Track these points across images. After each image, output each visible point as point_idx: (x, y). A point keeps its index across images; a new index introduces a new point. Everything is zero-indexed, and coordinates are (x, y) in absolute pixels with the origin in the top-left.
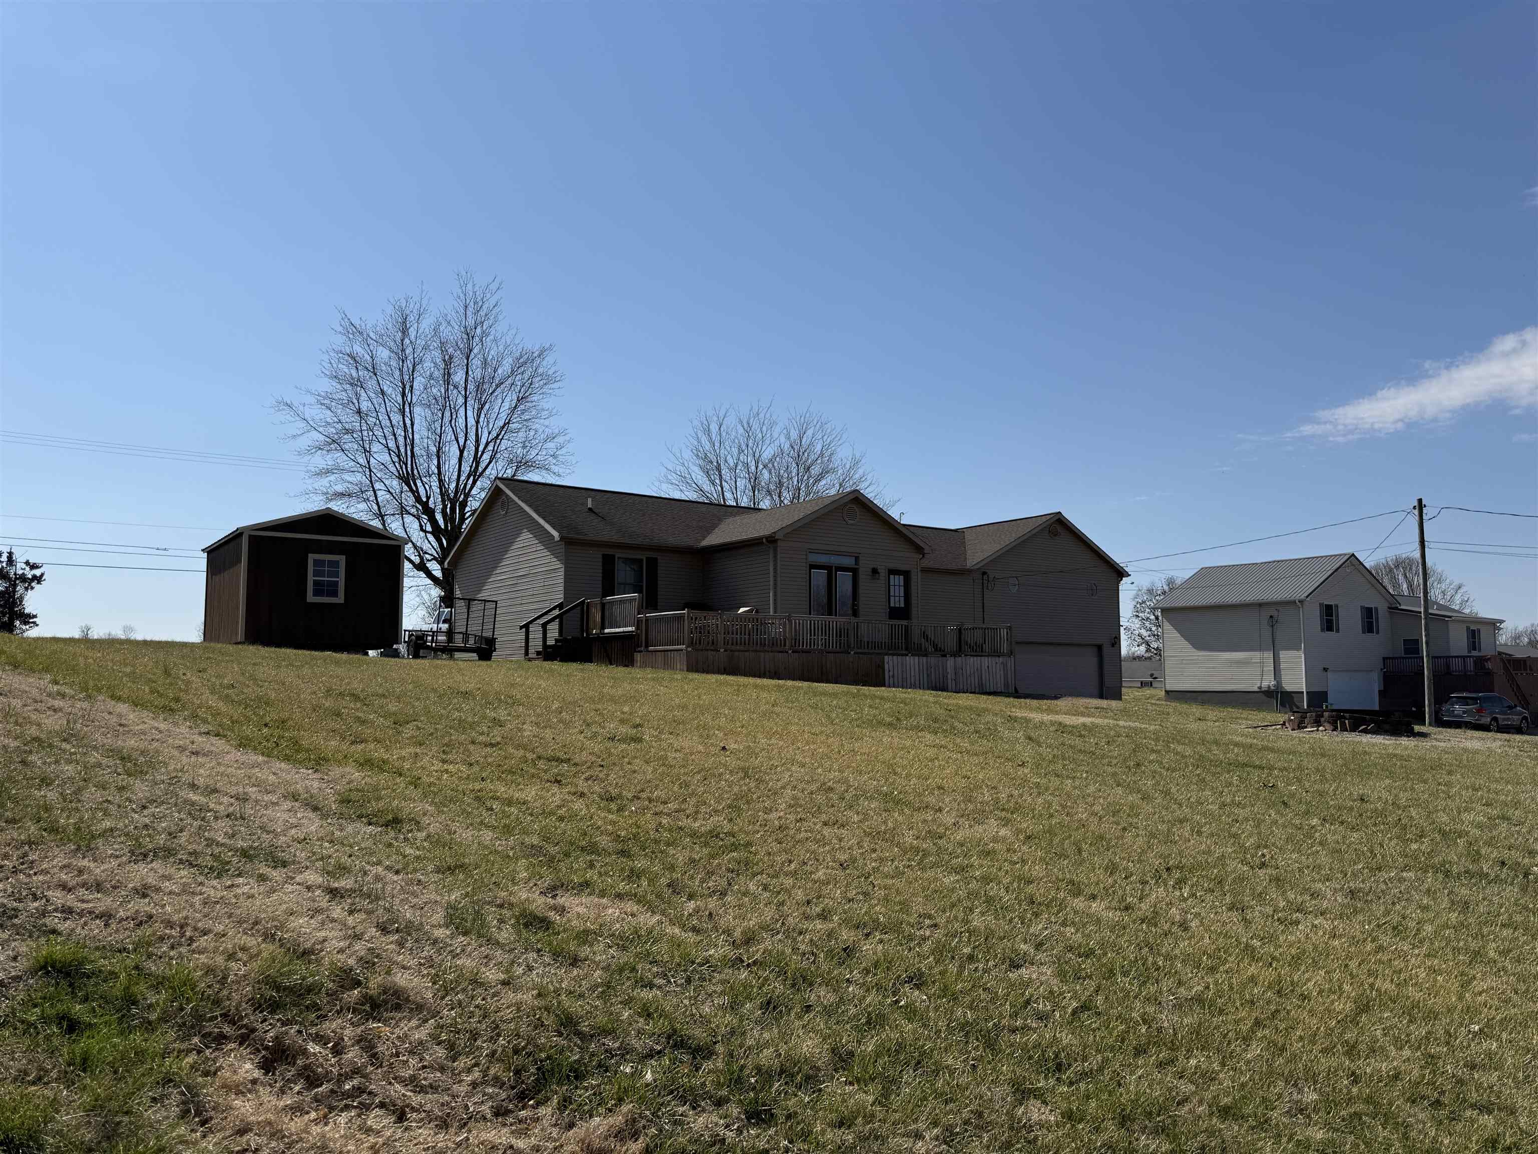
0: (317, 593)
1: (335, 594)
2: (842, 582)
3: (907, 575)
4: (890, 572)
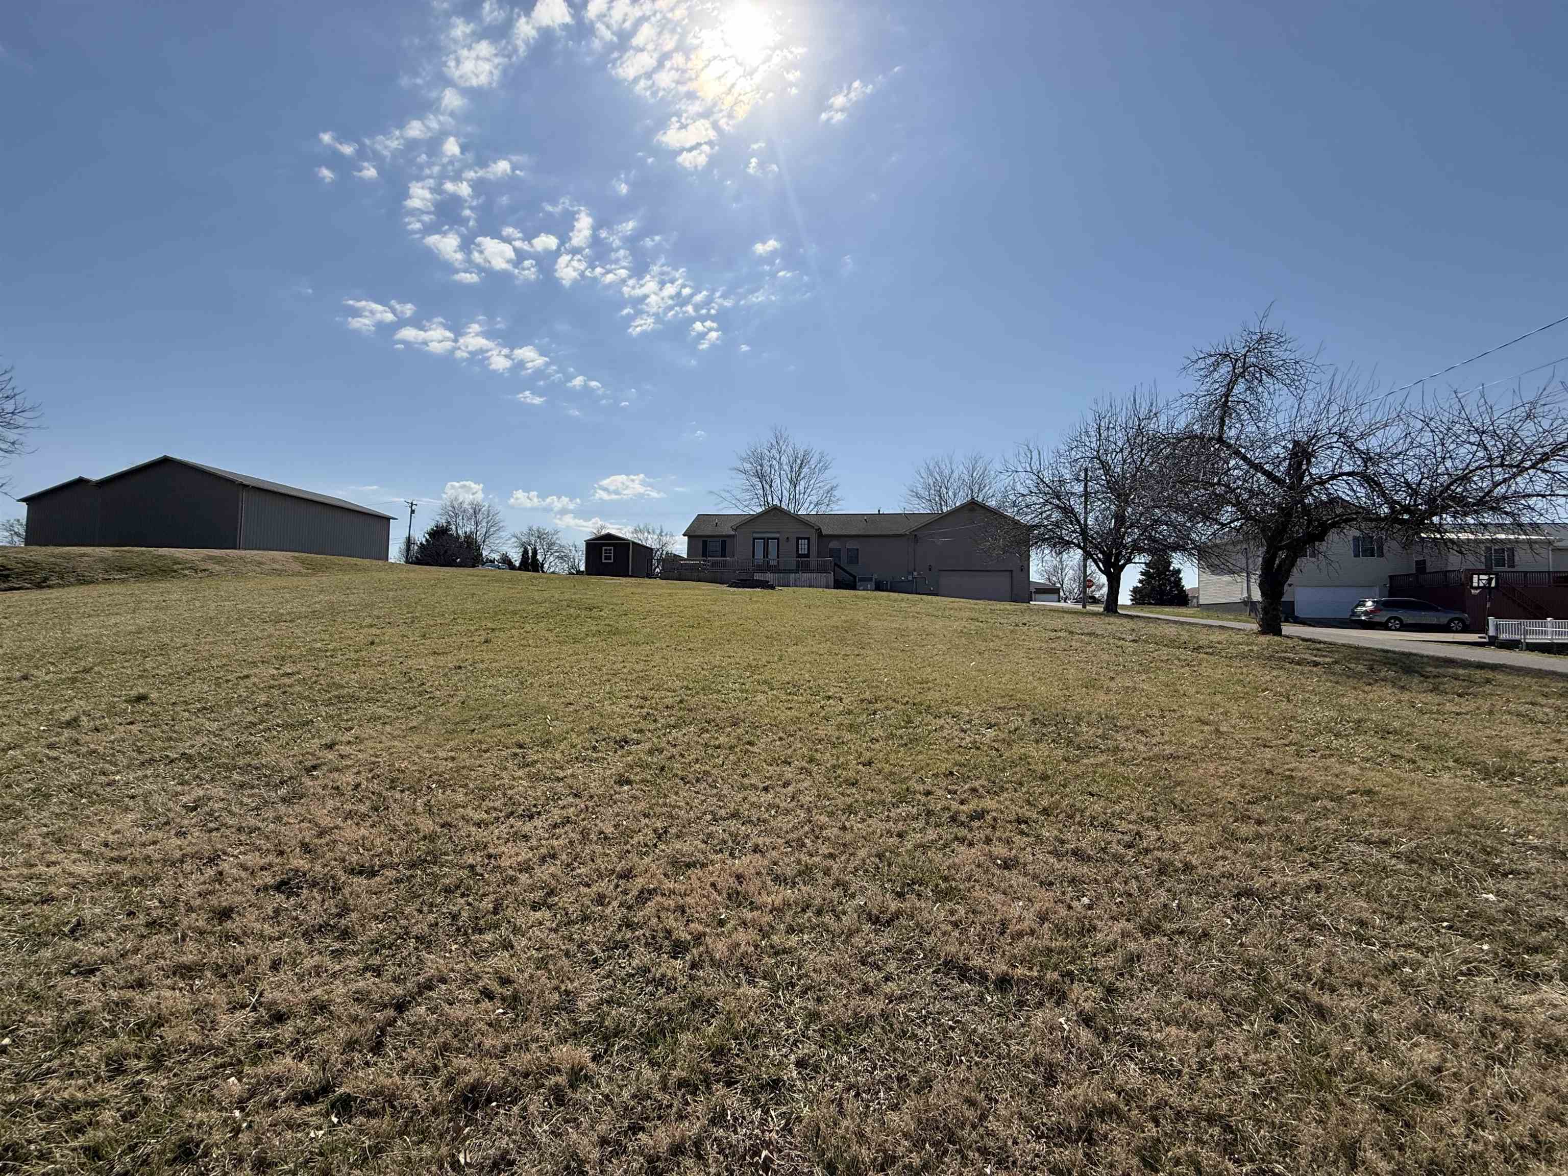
0: (607, 560)
1: (611, 559)
2: (772, 544)
3: (808, 539)
4: (798, 539)
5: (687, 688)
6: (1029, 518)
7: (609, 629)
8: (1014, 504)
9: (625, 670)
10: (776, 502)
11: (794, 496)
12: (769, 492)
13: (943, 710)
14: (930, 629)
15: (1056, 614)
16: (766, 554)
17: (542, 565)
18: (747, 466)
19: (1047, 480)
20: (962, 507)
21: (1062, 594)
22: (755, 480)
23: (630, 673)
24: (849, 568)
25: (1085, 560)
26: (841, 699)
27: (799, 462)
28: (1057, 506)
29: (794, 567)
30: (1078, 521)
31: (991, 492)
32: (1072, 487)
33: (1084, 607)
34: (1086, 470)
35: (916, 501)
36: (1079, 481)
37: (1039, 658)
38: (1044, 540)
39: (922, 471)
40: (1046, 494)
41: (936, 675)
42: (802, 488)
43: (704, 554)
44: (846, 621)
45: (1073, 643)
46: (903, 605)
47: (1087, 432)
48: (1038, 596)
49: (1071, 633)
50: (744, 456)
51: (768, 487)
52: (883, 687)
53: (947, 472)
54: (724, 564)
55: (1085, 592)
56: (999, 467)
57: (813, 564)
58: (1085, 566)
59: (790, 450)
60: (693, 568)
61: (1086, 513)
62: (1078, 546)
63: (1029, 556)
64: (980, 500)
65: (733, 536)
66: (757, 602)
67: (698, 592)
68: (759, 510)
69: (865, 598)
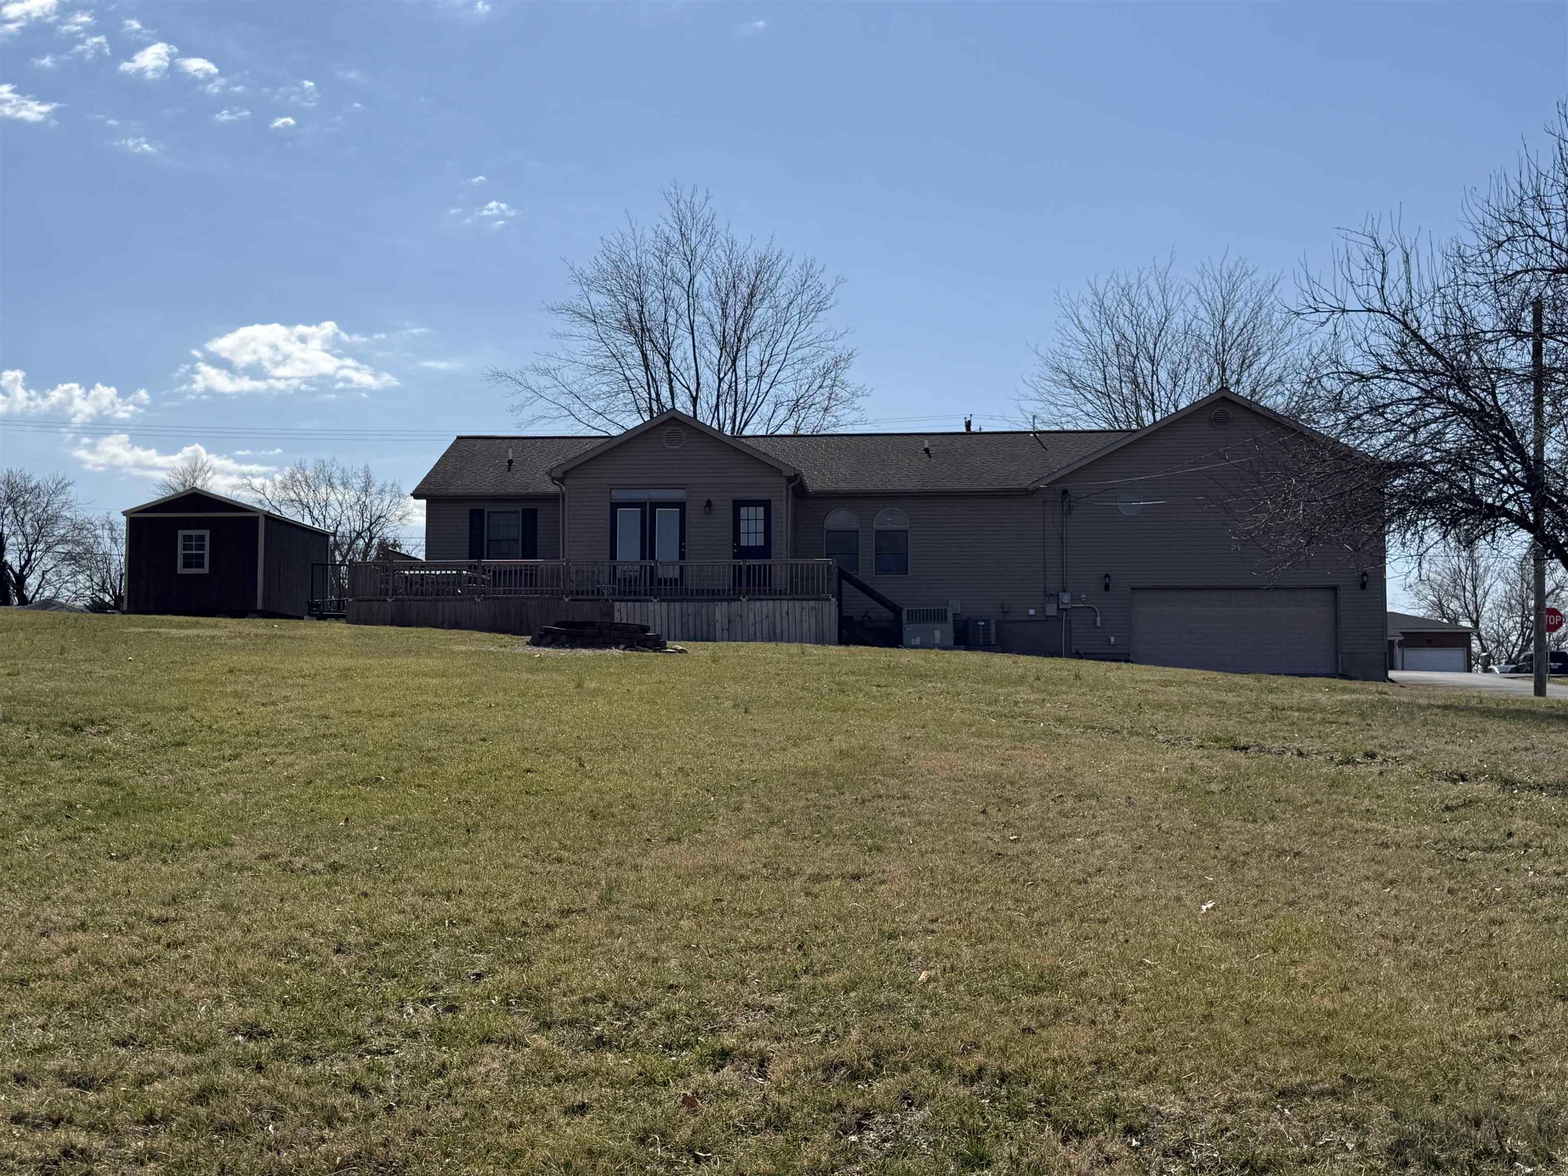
0: (186, 565)
1: (201, 565)
2: (667, 520)
3: (766, 504)
4: (738, 505)
5: (254, 1032)
6: (1378, 441)
7: (105, 793)
8: (1337, 403)
9: (66, 964)
10: (683, 404)
11: (733, 387)
12: (660, 374)
13: (1096, 1101)
14: (1090, 779)
15: (1462, 722)
16: (648, 547)
17: (21, 579)
18: (600, 301)
19: (1428, 334)
20: (1197, 410)
21: (1475, 646)
22: (625, 343)
23: (79, 974)
24: (887, 586)
25: (1539, 562)
26: (763, 1062)
27: (744, 290)
28: (1460, 409)
29: (726, 582)
30: (1519, 449)
31: (1275, 369)
32: (1501, 353)
33: (1540, 690)
34: (1538, 306)
35: (1068, 396)
36: (1519, 335)
37: (1414, 881)
38: (1423, 505)
39: (1084, 311)
40: (1426, 374)
41: (1085, 957)
42: (753, 362)
43: (476, 551)
44: (843, 754)
45: (1518, 823)
46: (1024, 693)
47: (1538, 198)
48: (1411, 654)
49: (1508, 783)
50: (590, 272)
51: (658, 361)
52: (911, 1009)
53: (1153, 315)
54: (529, 576)
55: (1540, 638)
56: (1291, 296)
57: (780, 577)
58: (1540, 576)
59: (719, 257)
60: (442, 587)
61: (1540, 428)
62: (1521, 522)
63: (1383, 550)
64: (1244, 390)
65: (553, 499)
66: (595, 693)
67: (432, 663)
68: (633, 421)
69: (918, 675)
